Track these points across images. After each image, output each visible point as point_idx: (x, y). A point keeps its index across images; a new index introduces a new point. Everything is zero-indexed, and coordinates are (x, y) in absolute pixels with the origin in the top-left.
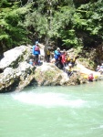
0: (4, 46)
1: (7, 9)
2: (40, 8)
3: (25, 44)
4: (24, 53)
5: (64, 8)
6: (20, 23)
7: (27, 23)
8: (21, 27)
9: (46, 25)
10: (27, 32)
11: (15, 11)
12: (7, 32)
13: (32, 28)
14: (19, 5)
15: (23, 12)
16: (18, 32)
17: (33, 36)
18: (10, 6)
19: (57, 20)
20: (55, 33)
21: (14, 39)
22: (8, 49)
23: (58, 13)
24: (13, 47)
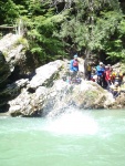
0: (36, 61)
1: (41, 17)
2: (79, 15)
3: (61, 59)
4: (60, 69)
5: (108, 14)
6: (55, 34)
7: (63, 34)
8: (56, 38)
9: (86, 35)
10: (64, 44)
11: (49, 19)
12: (40, 44)
13: (69, 39)
14: (55, 12)
15: (59, 20)
16: (52, 44)
17: (71, 49)
18: (43, 14)
19: (100, 28)
20: (97, 45)
21: (48, 52)
22: (41, 64)
23: (101, 20)
24: (47, 62)
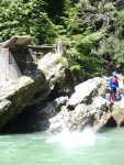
0: (75, 79)
1: (79, 36)
2: (117, 32)
3: (100, 76)
4: (99, 86)
6: (93, 51)
7: (102, 51)
8: (95, 55)
10: (102, 61)
11: (87, 38)
12: (79, 62)
13: (107, 56)
14: (93, 31)
15: (97, 38)
16: (91, 61)
17: (109, 65)
18: (81, 32)
21: (87, 69)
22: (80, 82)
24: (86, 79)
